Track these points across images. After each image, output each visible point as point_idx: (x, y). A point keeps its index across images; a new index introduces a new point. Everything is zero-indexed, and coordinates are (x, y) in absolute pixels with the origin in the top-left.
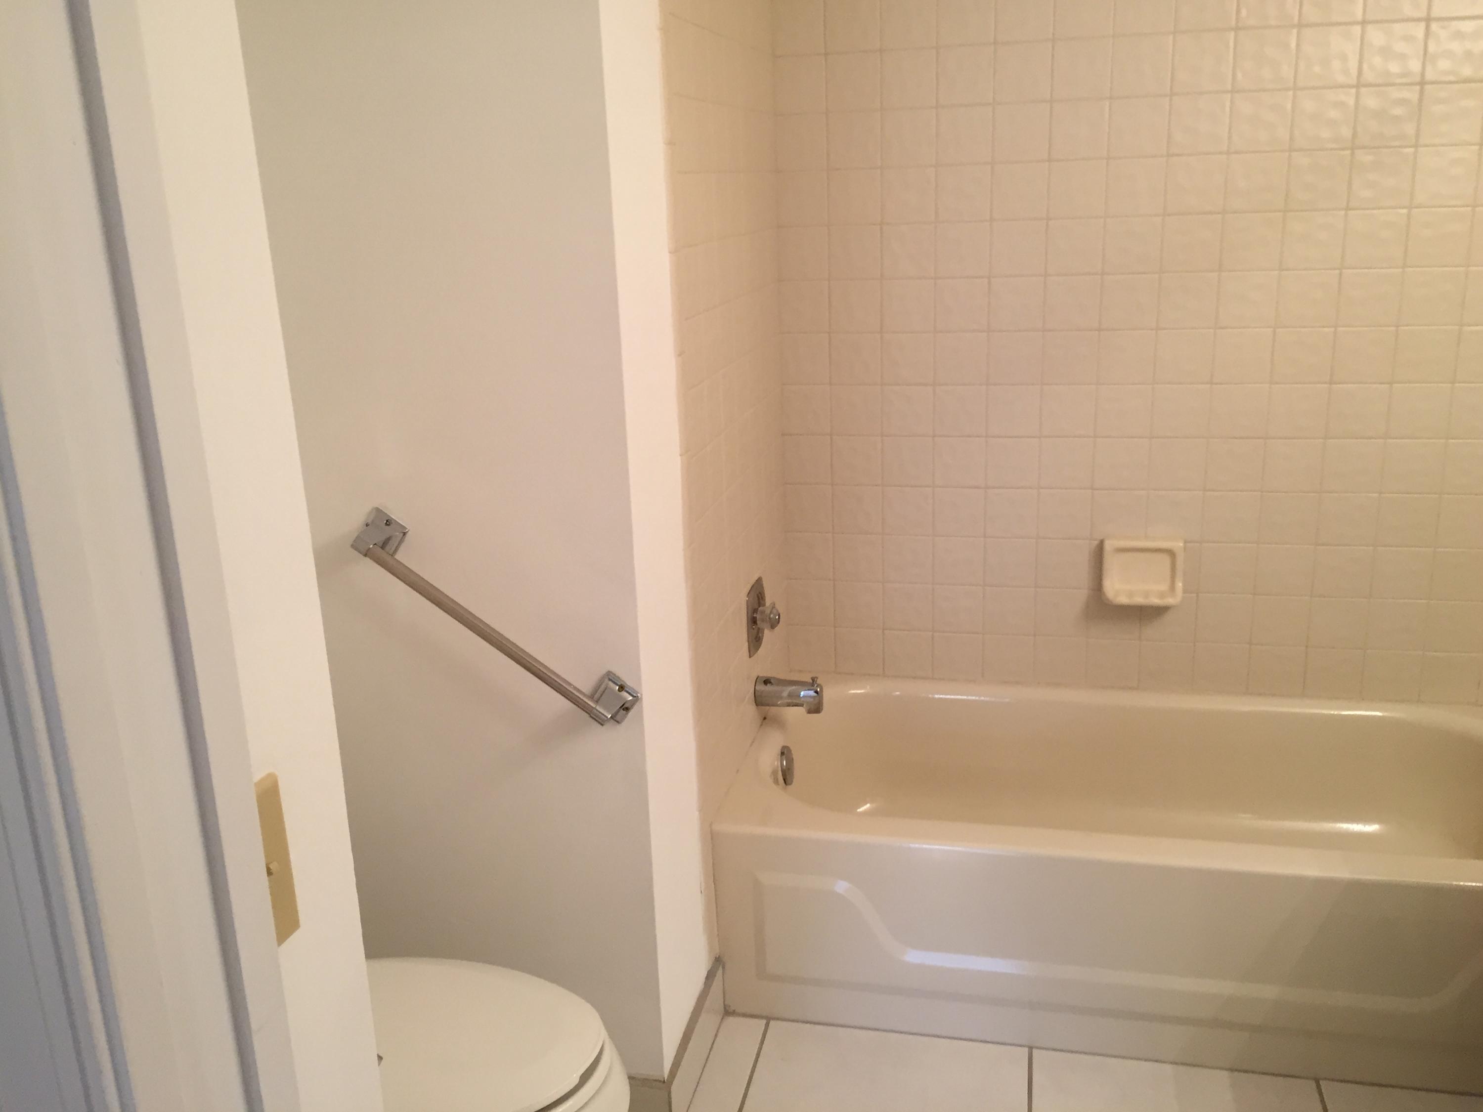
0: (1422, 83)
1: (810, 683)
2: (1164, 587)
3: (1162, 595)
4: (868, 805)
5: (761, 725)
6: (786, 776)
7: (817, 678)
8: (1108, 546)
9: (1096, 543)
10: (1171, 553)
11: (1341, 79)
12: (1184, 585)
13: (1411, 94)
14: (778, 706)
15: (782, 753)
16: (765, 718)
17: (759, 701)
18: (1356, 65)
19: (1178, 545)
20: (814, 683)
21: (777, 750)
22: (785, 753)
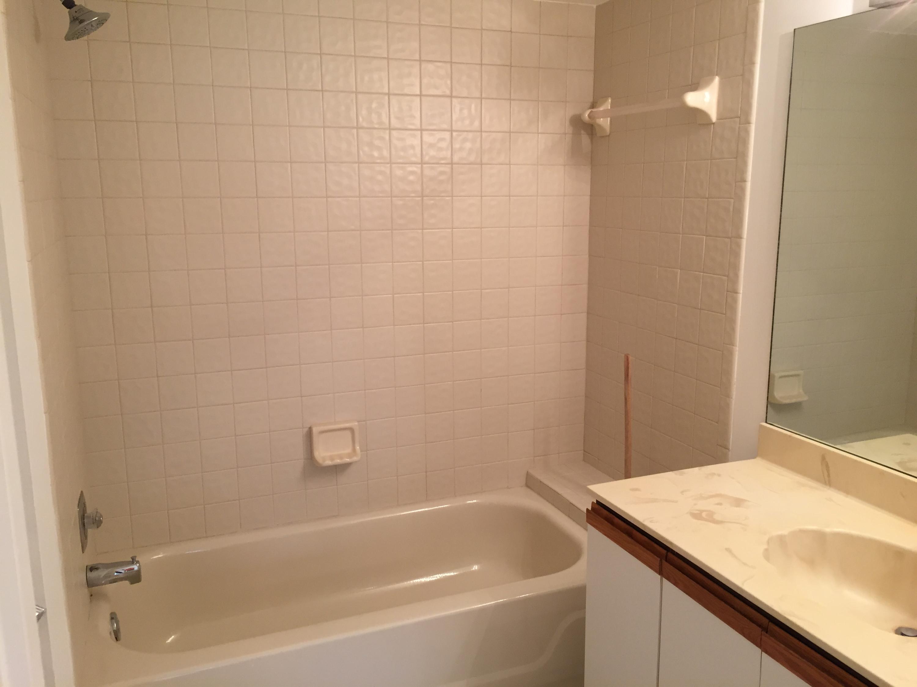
0: (452, 164)
1: (130, 561)
2: (349, 450)
3: (349, 456)
4: (173, 637)
5: (91, 601)
6: (117, 636)
7: (136, 557)
8: (315, 430)
9: (306, 430)
10: (351, 430)
11: (414, 159)
12: (360, 448)
13: (447, 169)
14: (103, 584)
15: (112, 618)
16: (91, 595)
17: (90, 584)
18: (420, 153)
19: (354, 424)
20: (134, 561)
21: (108, 617)
22: (113, 617)
